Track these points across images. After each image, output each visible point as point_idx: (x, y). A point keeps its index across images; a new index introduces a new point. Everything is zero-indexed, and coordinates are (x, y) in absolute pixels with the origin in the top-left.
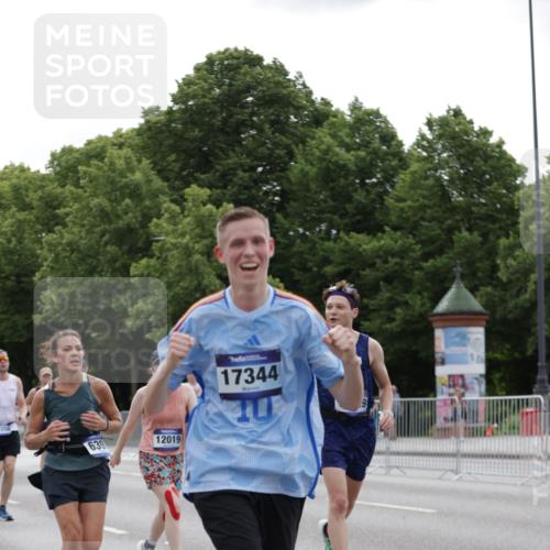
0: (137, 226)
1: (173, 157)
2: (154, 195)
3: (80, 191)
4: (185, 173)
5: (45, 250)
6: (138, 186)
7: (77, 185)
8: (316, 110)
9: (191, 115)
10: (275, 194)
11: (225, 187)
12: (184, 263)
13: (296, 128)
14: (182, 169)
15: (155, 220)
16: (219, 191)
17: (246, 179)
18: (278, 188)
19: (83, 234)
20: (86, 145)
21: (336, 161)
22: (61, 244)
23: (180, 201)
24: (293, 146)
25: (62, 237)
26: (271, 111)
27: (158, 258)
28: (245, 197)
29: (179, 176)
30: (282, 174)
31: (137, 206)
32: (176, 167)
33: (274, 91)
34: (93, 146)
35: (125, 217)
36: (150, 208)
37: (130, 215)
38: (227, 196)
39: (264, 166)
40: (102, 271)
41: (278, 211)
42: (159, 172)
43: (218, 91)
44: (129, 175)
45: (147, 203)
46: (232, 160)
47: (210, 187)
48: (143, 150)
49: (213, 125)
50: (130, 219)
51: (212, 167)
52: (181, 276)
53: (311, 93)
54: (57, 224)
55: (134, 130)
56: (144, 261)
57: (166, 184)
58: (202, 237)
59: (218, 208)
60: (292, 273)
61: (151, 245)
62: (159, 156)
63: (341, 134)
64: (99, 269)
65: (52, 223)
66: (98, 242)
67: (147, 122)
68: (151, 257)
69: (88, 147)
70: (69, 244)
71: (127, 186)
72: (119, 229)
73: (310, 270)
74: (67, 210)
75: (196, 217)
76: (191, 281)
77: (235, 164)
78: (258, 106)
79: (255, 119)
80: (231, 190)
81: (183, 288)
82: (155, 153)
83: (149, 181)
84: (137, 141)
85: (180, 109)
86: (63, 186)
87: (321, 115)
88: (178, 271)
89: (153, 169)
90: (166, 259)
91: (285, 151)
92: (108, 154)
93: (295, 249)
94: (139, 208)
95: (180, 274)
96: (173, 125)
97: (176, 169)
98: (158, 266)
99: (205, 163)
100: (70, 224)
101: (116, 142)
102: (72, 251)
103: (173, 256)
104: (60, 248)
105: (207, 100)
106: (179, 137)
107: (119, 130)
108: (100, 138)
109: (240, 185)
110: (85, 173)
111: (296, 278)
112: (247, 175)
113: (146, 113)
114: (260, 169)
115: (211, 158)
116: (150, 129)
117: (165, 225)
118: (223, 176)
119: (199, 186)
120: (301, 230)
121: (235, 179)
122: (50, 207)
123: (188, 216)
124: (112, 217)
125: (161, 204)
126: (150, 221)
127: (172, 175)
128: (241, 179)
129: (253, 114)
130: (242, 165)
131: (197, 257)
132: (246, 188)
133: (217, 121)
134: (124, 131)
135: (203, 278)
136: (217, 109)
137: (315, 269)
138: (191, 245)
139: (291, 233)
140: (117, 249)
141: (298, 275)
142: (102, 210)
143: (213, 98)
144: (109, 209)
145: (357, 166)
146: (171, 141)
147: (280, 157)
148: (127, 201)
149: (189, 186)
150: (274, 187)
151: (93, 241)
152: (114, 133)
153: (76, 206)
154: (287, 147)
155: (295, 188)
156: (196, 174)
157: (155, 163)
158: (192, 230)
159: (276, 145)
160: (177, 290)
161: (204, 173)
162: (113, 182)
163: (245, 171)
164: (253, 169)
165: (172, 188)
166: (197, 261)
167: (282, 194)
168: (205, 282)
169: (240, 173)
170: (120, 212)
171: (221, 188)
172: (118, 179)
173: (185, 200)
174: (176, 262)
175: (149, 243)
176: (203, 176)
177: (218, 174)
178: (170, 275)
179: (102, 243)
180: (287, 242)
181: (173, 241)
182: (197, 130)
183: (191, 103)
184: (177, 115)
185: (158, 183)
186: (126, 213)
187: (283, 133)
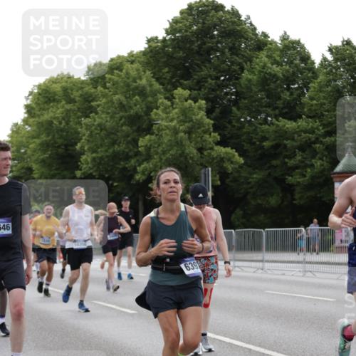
0: (143, 114)
1: (166, 70)
2: (154, 94)
3: (107, 90)
4: (174, 80)
5: (83, 129)
6: (144, 88)
7: (105, 87)
8: (259, 40)
9: (178, 43)
10: (232, 94)
11: (200, 89)
12: (173, 138)
13: (245, 52)
14: (172, 78)
15: (155, 110)
16: (196, 92)
17: (213, 84)
18: (234, 90)
19: (108, 119)
20: (110, 61)
21: (270, 73)
22: (94, 125)
23: (171, 98)
24: (244, 63)
25: (95, 121)
26: (230, 40)
27: (157, 135)
28: (213, 96)
29: (170, 82)
30: (237, 81)
31: (143, 101)
32: (168, 76)
33: (231, 27)
34: (114, 62)
35: (134, 108)
36: (151, 103)
37: (138, 106)
38: (201, 95)
39: (225, 76)
40: (120, 143)
41: (234, 105)
42: (157, 80)
43: (195, 27)
44: (138, 81)
45: (150, 99)
46: (204, 72)
47: (190, 89)
48: (147, 65)
49: (192, 50)
50: (138, 109)
51: (192, 77)
52: (171, 147)
53: (255, 29)
54: (91, 112)
55: (141, 52)
56: (148, 137)
57: (161, 87)
58: (185, 122)
59: (195, 102)
60: (243, 146)
61: (152, 126)
62: (157, 69)
63: (274, 55)
64: (118, 142)
65: (88, 112)
66: (117, 124)
67: (150, 46)
68: (152, 134)
69: (112, 63)
70: (99, 125)
71: (137, 88)
72: (131, 115)
73: (254, 143)
74: (99, 102)
75: (181, 108)
76: (177, 150)
77: (206, 74)
78: (222, 37)
79: (219, 45)
80: (203, 91)
81: (172, 155)
82: (155, 67)
83: (151, 85)
84: (142, 60)
85: (170, 38)
86: (96, 88)
87: (261, 43)
88: (169, 143)
89: (153, 77)
90: (161, 136)
91: (238, 67)
92: (125, 67)
93: (245, 130)
94: (144, 103)
95: (171, 145)
96: (167, 49)
97: (168, 78)
98: (156, 140)
99: (187, 74)
100: (100, 112)
101: (129, 59)
102: (101, 130)
103: (165, 133)
104: (93, 128)
105: (188, 33)
106: (170, 56)
107: (132, 52)
108: (119, 57)
109: (210, 88)
110: (110, 79)
111: (245, 148)
112: (214, 81)
113: (149, 41)
114: (222, 78)
115: (191, 70)
116: (151, 51)
117: (161, 113)
118: (199, 82)
119: (183, 88)
120: (249, 118)
121: (206, 84)
122: (87, 101)
123: (176, 108)
124: (127, 108)
125: (158, 100)
126: (152, 111)
127: (166, 82)
128: (210, 84)
129: (218, 42)
130: (210, 76)
131: (182, 134)
132: (213, 90)
133: (195, 47)
134: (135, 53)
135: (185, 149)
136: (195, 39)
137: (258, 143)
138: (178, 126)
139: (242, 120)
140: (129, 128)
141: (247, 146)
142: (121, 103)
143: (192, 32)
144: (125, 103)
145: (284, 75)
146: (165, 59)
147: (235, 71)
148: (137, 97)
149: (176, 89)
150: (232, 89)
151: (114, 123)
152: (129, 54)
153: (104, 100)
154: (239, 64)
155: (244, 90)
156: (181, 81)
157: (154, 73)
158: (178, 117)
159: (233, 63)
160: (168, 155)
161: (186, 80)
162: (128, 85)
163: (212, 79)
164: (218, 78)
165: (166, 90)
166: (181, 138)
167: (237, 94)
168: (187, 151)
169: (209, 80)
170: (132, 105)
171: (197, 90)
172: (131, 83)
173: (174, 98)
174: (168, 137)
175: (151, 125)
176: (185, 82)
177: (195, 81)
178: (164, 146)
179: (120, 125)
180: (239, 125)
181: (166, 124)
182: (181, 52)
183: (177, 35)
184: (169, 42)
185: (157, 86)
186: (136, 105)
187: (237, 55)
